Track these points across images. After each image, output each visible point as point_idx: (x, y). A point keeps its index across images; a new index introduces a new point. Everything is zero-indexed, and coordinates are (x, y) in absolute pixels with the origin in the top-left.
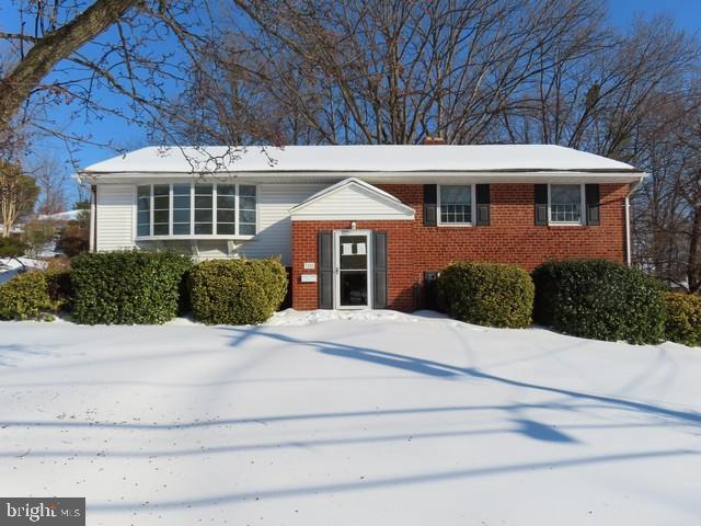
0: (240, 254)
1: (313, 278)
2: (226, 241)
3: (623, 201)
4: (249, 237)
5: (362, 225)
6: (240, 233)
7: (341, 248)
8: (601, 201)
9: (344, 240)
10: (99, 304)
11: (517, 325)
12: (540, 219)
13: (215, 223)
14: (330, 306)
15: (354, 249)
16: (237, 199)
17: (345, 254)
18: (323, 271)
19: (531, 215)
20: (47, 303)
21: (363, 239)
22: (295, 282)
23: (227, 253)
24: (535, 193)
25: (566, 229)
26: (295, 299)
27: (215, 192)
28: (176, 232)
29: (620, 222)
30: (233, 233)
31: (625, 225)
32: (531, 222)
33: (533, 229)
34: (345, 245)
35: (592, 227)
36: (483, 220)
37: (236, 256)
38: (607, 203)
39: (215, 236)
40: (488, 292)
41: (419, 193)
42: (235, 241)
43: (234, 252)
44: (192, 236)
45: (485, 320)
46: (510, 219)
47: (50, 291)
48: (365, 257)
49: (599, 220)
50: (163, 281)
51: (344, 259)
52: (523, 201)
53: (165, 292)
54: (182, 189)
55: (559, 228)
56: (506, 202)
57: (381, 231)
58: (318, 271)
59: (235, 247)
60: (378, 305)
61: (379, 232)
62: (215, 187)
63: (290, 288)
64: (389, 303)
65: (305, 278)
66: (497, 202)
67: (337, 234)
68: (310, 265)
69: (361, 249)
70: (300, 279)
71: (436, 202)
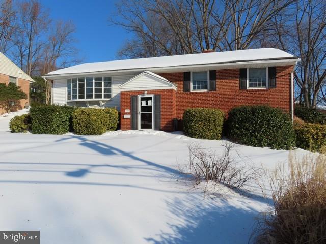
0: (106, 107)
1: (129, 116)
2: (99, 101)
3: (290, 75)
4: (108, 99)
5: (150, 92)
6: (105, 98)
7: (141, 102)
8: (277, 76)
9: (142, 99)
10: (39, 126)
11: (213, 138)
12: (243, 86)
13: (94, 94)
14: (136, 129)
15: (147, 103)
16: (103, 83)
17: (143, 105)
18: (133, 113)
19: (238, 85)
20: (23, 126)
21: (150, 99)
22: (122, 118)
23: (100, 106)
24: (240, 73)
25: (256, 91)
26: (122, 126)
27: (94, 80)
28: (80, 98)
29: (288, 86)
30: (101, 98)
31: (291, 88)
32: (238, 88)
33: (239, 91)
34: (142, 101)
35: (272, 90)
36: (213, 88)
37: (104, 108)
38: (280, 76)
39: (94, 99)
40: (197, 121)
41: (181, 77)
42: (103, 101)
43: (103, 106)
44: (85, 99)
45: (195, 135)
46: (226, 86)
47: (25, 121)
48: (151, 106)
49: (276, 85)
50: (62, 117)
51: (142, 108)
52: (234, 77)
53: (63, 122)
54: (90, 80)
55: (253, 91)
56: (225, 79)
57: (158, 94)
58: (131, 113)
59: (103, 104)
60: (156, 129)
61: (157, 95)
62: (94, 78)
63: (119, 120)
64: (162, 127)
65: (126, 116)
66: (220, 79)
67: (139, 97)
68: (128, 111)
69: (150, 103)
70: (123, 117)
71: (189, 80)
